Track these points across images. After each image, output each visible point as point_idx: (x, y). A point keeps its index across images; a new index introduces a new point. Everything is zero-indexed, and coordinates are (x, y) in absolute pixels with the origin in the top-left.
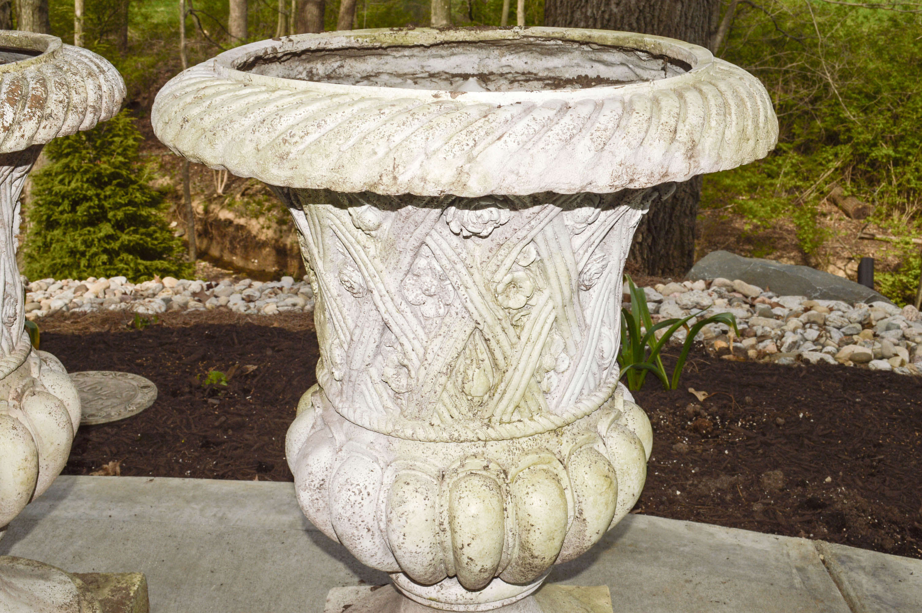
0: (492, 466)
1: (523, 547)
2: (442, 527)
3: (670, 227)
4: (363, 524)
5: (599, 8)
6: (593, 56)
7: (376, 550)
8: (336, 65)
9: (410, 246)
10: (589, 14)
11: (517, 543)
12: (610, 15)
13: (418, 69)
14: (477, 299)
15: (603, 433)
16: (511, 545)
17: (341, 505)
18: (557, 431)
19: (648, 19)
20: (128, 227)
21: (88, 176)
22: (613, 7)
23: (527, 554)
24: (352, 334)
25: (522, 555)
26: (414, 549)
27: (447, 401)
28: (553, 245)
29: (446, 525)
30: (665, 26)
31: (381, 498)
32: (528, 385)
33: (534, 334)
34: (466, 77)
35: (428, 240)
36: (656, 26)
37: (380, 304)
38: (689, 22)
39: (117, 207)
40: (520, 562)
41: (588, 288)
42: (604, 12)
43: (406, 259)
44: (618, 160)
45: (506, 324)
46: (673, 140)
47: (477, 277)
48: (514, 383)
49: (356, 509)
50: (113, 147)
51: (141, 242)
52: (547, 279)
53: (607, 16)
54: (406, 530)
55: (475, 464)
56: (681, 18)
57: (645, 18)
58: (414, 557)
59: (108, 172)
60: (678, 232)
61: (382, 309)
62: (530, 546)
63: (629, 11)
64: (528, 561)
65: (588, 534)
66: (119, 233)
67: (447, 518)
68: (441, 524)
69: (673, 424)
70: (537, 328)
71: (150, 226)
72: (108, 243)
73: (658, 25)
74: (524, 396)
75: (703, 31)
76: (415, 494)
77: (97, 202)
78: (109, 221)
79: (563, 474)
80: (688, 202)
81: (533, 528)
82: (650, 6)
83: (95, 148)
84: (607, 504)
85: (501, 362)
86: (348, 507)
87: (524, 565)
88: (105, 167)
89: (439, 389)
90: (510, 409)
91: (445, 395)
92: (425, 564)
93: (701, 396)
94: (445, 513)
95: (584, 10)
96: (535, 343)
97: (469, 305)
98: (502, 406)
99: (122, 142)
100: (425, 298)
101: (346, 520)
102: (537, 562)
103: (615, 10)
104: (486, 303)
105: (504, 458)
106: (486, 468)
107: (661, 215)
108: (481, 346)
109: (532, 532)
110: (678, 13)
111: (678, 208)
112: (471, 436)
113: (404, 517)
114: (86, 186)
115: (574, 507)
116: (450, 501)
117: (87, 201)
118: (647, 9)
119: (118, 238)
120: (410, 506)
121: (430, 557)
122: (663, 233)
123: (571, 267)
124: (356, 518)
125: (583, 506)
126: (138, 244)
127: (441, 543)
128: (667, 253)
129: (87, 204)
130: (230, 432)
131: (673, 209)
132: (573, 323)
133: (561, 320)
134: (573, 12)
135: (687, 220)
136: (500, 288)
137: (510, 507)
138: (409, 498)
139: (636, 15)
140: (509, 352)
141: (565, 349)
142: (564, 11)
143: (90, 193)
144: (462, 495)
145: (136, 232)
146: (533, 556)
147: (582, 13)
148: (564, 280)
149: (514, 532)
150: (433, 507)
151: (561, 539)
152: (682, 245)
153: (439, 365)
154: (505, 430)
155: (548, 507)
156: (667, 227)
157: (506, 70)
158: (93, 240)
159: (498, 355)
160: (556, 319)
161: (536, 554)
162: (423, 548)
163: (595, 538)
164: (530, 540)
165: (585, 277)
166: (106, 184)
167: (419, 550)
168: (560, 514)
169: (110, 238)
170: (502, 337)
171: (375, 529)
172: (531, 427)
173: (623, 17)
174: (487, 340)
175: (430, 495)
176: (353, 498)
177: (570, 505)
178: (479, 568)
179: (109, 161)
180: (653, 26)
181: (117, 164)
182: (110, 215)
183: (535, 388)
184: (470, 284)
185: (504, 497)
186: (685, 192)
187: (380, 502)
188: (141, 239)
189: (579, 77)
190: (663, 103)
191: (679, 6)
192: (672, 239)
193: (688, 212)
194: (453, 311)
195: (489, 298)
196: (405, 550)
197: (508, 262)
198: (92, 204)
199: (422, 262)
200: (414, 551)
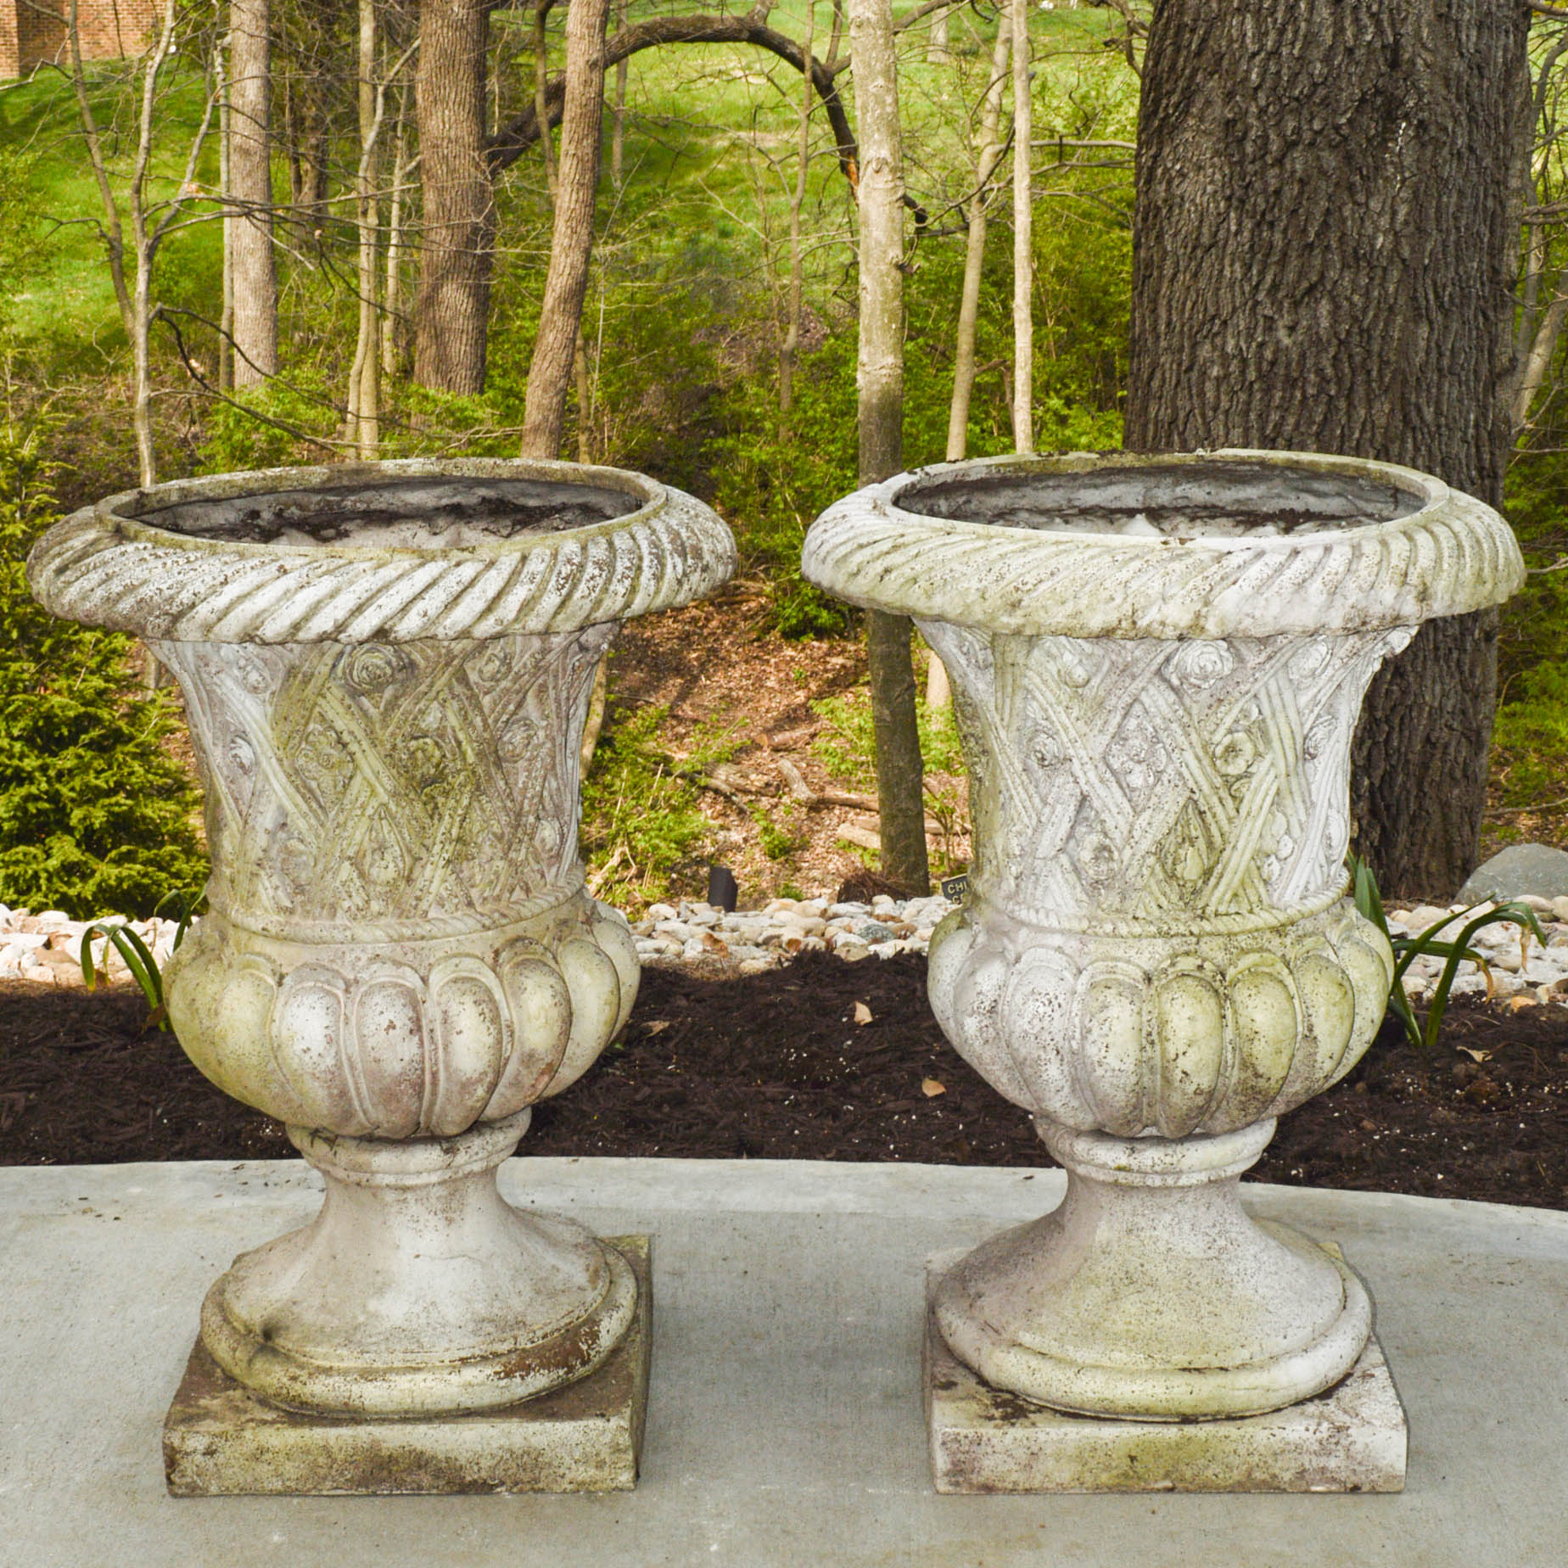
0: (1207, 965)
1: (1246, 1064)
2: (1150, 1039)
3: (1420, 807)
4: (1052, 1043)
5: (1250, 337)
6: (1300, 484)
8: (961, 500)
9: (1121, 704)
10: (1229, 349)
11: (1238, 1058)
12: (1276, 352)
13: (1064, 503)
14: (1193, 763)
15: (1334, 941)
16: (1230, 1062)
18: (1279, 930)
19: (1358, 359)
20: (114, 847)
21: (21, 724)
22: (1282, 334)
23: (1250, 1072)
24: (1039, 815)
25: (1244, 1074)
26: (1117, 1065)
27: (1154, 888)
28: (1276, 701)
29: (1155, 1037)
30: (1394, 372)
31: (1075, 1011)
32: (1248, 870)
33: (1255, 808)
34: (1131, 513)
35: (1144, 697)
36: (1374, 374)
37: (1079, 773)
38: (1446, 362)
39: (91, 796)
41: (1313, 757)
42: (1261, 345)
43: (1115, 720)
44: (1350, 602)
45: (1224, 793)
46: (1404, 583)
47: (1194, 737)
48: (1232, 864)
49: (1046, 1023)
50: (75, 655)
51: (146, 881)
52: (1268, 742)
53: (1268, 354)
54: (1109, 1040)
55: (1188, 964)
56: (1428, 354)
57: (1350, 357)
59: (72, 714)
60: (1437, 818)
61: (1082, 781)
62: (1254, 1062)
63: (1317, 343)
65: (1319, 1058)
66: (93, 862)
67: (1156, 1027)
68: (1149, 1034)
69: (1430, 1090)
70: (1258, 800)
71: (162, 844)
72: (70, 884)
73: (1380, 370)
74: (1242, 883)
75: (1477, 379)
76: (1118, 998)
77: (44, 786)
78: (70, 831)
79: (1289, 980)
80: (1458, 751)
81: (1257, 1036)
82: (1361, 331)
83: (37, 657)
84: (1341, 1017)
85: (1218, 840)
87: (1244, 1092)
88: (60, 701)
89: (1146, 872)
90: (1228, 897)
91: (1152, 882)
93: (1478, 1056)
94: (1154, 1021)
95: (1218, 341)
96: (1255, 818)
97: (1184, 770)
98: (1218, 893)
99: (99, 641)
100: (1131, 764)
102: (1262, 1083)
103: (1287, 341)
104: (1202, 768)
105: (1220, 957)
106: (1200, 967)
107: (1400, 779)
108: (1195, 821)
109: (1255, 1042)
110: (1423, 344)
111: (1436, 763)
112: (1182, 929)
114: (18, 746)
115: (1304, 1021)
116: (1160, 1007)
117: (21, 784)
118: (1356, 339)
119: (93, 872)
120: (1114, 1012)
122: (1404, 820)
123: (1296, 729)
124: (1046, 1036)
125: (1313, 1021)
126: (137, 885)
127: (1148, 1060)
128: (1416, 866)
129: (23, 791)
130: (666, 1109)
131: (1425, 767)
132: (1298, 799)
133: (1285, 793)
134: (1195, 346)
135: (1456, 792)
136: (1219, 751)
137: (1229, 1013)
138: (1112, 1003)
139: (1332, 351)
140: (1226, 828)
141: (1288, 832)
142: (1175, 342)
143: (30, 763)
144: (1174, 997)
145: (129, 857)
146: (1257, 1075)
147: (1214, 348)
148: (1288, 742)
149: (1234, 1044)
150: (1140, 1013)
151: (1289, 1054)
152: (1449, 849)
153: (1146, 844)
154: (1221, 925)
155: (1274, 1010)
156: (1413, 806)
157: (1181, 503)
158: (36, 876)
159: (1214, 831)
160: (1278, 793)
161: (1261, 1073)
162: (1127, 1064)
163: (1328, 1067)
164: (1254, 1052)
165: (1309, 743)
166: (63, 743)
167: (1123, 1067)
168: (1288, 1020)
169: (70, 870)
170: (1219, 809)
171: (1065, 1051)
172: (1253, 921)
173: (1303, 356)
174: (1201, 813)
175: (1136, 999)
176: (1042, 1010)
177: (1299, 1018)
178: (1193, 1087)
179: (70, 688)
180: (1369, 372)
181: (89, 693)
182: (76, 815)
183: (1255, 873)
184: (1186, 746)
185: (1222, 1001)
186: (1451, 728)
187: (1073, 1014)
188: (145, 875)
189: (1282, 511)
190: (1393, 547)
191: (1424, 330)
192: (1424, 833)
193: (1458, 774)
194: (1165, 778)
195: (1206, 761)
197: (1228, 721)
198: (34, 790)
199: (1132, 723)
200: (1117, 1068)
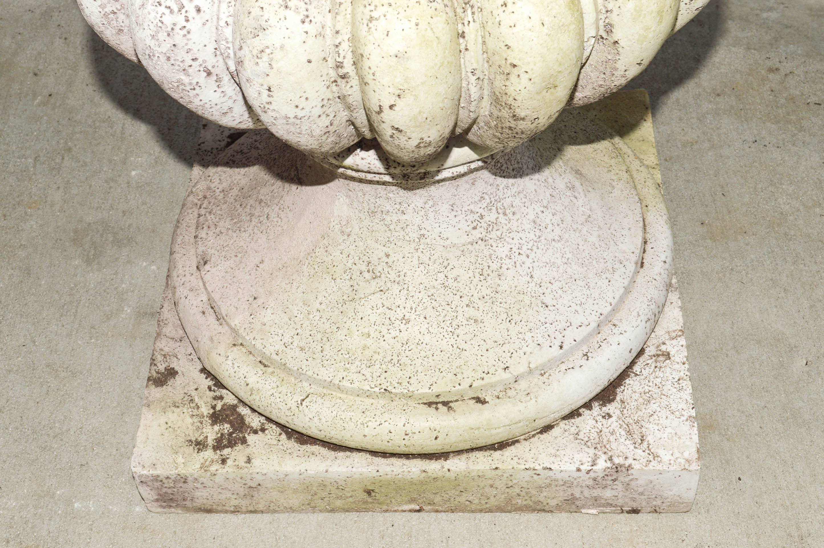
1: (498, 100)
2: (341, 72)
4: (195, 64)
7: (230, 103)
11: (486, 93)
16: (475, 96)
17: (148, 32)
23: (505, 113)
25: (496, 113)
26: (292, 112)
29: (348, 68)
31: (224, 18)
40: (493, 124)
49: (178, 38)
54: (271, 81)
58: (294, 124)
62: (510, 101)
64: (508, 124)
65: (621, 66)
67: (349, 55)
68: (339, 66)
76: (283, 12)
81: (515, 71)
84: (660, 13)
86: (162, 36)
87: (500, 128)
92: (317, 132)
94: (345, 46)
101: (163, 59)
102: (522, 125)
109: (513, 78)
113: (265, 57)
115: (597, 20)
116: (353, 24)
120: (275, 37)
121: (325, 121)
124: (181, 54)
125: (614, 18)
127: (342, 98)
137: (470, 30)
138: (273, 21)
144: (375, 14)
146: (515, 117)
149: (479, 74)
150: (320, 35)
151: (570, 84)
155: (545, 30)
161: (523, 114)
162: (308, 109)
163: (633, 71)
164: (511, 90)
167: (300, 114)
168: (568, 38)
171: (220, 70)
175: (313, 12)
176: (168, 20)
177: (589, 18)
178: (414, 142)
185: (459, 11)
187: (222, 23)
196: (274, 114)
200: (291, 115)
